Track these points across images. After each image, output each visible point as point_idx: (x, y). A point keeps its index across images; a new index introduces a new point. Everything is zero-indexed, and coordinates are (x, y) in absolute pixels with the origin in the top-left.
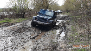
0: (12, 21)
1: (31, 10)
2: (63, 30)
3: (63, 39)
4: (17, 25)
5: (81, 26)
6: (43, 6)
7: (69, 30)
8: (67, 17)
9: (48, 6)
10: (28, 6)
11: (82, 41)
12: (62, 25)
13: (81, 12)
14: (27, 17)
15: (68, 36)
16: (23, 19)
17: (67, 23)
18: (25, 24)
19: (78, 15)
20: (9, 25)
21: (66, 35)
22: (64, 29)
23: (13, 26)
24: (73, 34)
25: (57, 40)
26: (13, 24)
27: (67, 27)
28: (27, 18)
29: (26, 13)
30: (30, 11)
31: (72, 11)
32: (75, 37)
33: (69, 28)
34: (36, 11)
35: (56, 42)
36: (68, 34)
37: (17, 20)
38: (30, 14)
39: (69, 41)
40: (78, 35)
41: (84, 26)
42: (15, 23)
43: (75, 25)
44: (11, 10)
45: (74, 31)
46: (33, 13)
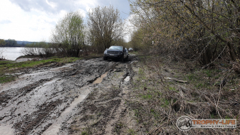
0: (62, 60)
1: (88, 46)
2: (128, 73)
3: (128, 84)
4: (68, 66)
5: (150, 68)
6: (103, 41)
8: (135, 57)
10: (84, 41)
12: (127, 67)
13: (151, 52)
14: (83, 55)
15: (134, 81)
16: (77, 58)
17: (134, 65)
18: (79, 65)
19: (149, 55)
20: (58, 66)
21: (131, 79)
23: (64, 66)
24: (140, 77)
25: (119, 85)
26: (63, 64)
27: (134, 70)
28: (82, 57)
29: (80, 50)
30: (86, 47)
32: (142, 81)
33: (136, 70)
34: (94, 49)
35: (119, 87)
36: (133, 78)
37: (69, 59)
38: (86, 52)
39: (135, 86)
40: (146, 79)
41: (154, 69)
42: (66, 63)
43: (144, 67)
44: (60, 45)
45: (141, 74)
46: (90, 51)
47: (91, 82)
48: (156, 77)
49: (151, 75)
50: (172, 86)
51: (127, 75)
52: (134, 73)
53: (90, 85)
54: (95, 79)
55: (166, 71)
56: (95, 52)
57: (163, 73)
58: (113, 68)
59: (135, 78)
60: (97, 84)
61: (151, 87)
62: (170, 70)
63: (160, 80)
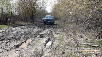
1: (16, 16)
3: (49, 48)
5: (68, 35)
6: (29, 12)
7: (56, 39)
9: (34, 12)
10: (12, 11)
11: (68, 50)
12: (49, 34)
14: (11, 23)
15: (55, 45)
16: (5, 26)
17: (55, 31)
18: (7, 32)
19: (67, 24)
21: (52, 44)
22: (51, 37)
24: (59, 42)
25: (42, 49)
27: (54, 36)
28: (10, 25)
29: (9, 19)
31: (61, 19)
32: (61, 45)
33: (56, 36)
34: (21, 18)
35: (41, 51)
36: (54, 43)
38: (14, 21)
39: (55, 50)
40: (65, 44)
41: (71, 35)
43: (63, 33)
45: (61, 40)
46: (17, 20)
47: (17, 46)
48: (73, 42)
49: (69, 40)
50: (86, 50)
51: (48, 40)
52: (55, 39)
53: (17, 49)
54: (21, 44)
55: (81, 37)
56: (21, 21)
57: (79, 39)
58: (36, 34)
59: (56, 43)
60: (23, 48)
61: (68, 51)
62: (85, 36)
63: (76, 45)
